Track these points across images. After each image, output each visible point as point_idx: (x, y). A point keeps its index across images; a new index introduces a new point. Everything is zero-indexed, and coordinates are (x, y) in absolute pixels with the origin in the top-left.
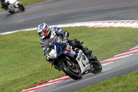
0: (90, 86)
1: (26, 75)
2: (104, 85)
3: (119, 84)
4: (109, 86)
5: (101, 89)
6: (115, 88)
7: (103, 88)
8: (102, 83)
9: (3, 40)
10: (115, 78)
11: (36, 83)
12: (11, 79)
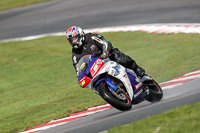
0: (149, 117)
1: (56, 99)
2: (170, 115)
3: (192, 115)
4: (177, 118)
5: (165, 122)
6: (186, 120)
7: (168, 120)
8: (166, 112)
9: (23, 49)
10: (186, 107)
11: (70, 111)
12: (34, 105)
